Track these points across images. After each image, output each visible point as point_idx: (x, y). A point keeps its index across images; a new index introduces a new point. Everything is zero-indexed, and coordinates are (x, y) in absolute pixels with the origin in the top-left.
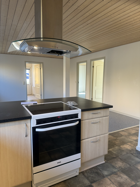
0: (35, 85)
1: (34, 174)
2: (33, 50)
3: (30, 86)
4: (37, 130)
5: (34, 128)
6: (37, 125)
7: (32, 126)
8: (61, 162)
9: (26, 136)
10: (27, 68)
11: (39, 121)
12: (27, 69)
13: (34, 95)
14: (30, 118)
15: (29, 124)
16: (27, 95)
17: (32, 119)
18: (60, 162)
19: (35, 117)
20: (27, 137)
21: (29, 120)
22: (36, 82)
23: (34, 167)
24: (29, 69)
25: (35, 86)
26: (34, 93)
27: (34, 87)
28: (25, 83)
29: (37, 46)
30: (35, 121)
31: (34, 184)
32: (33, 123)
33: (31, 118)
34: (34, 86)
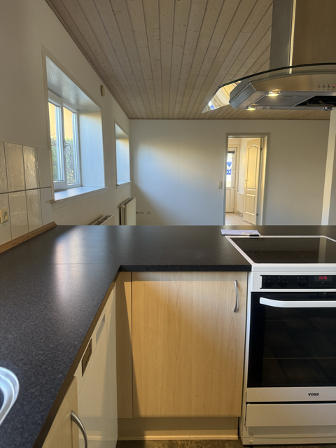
0: (245, 191)
1: (247, 403)
2: (263, 102)
3: (232, 192)
4: (263, 301)
5: (256, 296)
6: (263, 288)
7: (251, 290)
8: (318, 394)
9: (236, 310)
10: (229, 150)
11: (268, 281)
12: (230, 152)
13: (238, 214)
14: (248, 268)
15: (243, 284)
16: (225, 213)
17: (252, 274)
18: (315, 394)
19: (261, 269)
20: (237, 314)
21: (244, 275)
22: (248, 183)
23: (248, 387)
24: (233, 152)
25: (243, 193)
26: (239, 209)
27: (241, 195)
28: (222, 185)
29: (277, 90)
30: (260, 280)
31: (246, 427)
32: (254, 282)
33: (251, 271)
34: (241, 191)
